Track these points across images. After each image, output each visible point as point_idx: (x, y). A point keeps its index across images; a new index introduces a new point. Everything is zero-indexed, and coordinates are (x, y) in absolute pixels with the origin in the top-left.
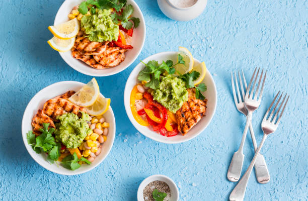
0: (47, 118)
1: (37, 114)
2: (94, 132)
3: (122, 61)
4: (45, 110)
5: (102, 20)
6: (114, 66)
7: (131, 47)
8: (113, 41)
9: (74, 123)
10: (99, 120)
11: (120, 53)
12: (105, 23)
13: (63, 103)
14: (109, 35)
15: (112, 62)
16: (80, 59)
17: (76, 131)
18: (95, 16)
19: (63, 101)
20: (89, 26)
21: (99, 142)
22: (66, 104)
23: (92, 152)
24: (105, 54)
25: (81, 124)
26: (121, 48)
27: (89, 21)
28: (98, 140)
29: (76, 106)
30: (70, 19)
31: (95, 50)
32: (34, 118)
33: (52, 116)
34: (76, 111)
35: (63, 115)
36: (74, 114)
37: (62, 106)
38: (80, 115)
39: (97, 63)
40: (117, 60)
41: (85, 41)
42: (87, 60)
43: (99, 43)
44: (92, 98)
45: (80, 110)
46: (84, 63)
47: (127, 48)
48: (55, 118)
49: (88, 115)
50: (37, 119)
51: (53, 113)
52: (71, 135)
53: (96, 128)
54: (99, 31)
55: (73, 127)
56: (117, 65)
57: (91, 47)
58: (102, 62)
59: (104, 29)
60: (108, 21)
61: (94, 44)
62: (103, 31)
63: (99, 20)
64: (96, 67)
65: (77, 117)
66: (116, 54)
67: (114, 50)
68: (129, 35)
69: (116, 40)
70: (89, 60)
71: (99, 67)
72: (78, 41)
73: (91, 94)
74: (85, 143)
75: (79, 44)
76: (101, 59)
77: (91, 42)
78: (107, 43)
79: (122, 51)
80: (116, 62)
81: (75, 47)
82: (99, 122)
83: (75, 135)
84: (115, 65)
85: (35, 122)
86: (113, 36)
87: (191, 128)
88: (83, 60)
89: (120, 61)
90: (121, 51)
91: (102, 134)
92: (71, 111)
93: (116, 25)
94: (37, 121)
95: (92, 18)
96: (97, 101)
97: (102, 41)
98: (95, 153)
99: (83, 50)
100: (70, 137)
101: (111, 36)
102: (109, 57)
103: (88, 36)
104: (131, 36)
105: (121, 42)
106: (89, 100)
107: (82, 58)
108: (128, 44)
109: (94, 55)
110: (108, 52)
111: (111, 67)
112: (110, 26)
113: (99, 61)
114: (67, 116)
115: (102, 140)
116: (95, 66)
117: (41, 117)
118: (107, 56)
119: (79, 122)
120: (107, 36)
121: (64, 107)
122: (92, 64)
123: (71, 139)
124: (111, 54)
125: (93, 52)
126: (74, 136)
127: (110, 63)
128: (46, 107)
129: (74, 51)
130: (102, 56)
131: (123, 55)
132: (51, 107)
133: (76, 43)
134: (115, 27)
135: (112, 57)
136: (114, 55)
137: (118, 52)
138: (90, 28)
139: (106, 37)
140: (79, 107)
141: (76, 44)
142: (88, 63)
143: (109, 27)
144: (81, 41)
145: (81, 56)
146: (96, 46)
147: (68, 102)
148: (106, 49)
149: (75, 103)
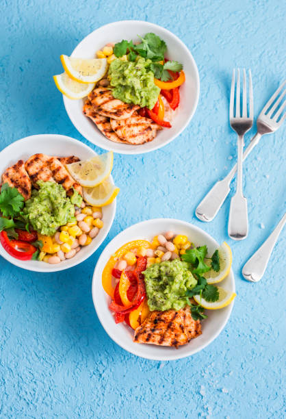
0: (25, 177)
1: (15, 166)
2: (78, 225)
3: (148, 140)
4: (28, 165)
5: (139, 73)
6: (135, 144)
7: (168, 125)
8: (146, 108)
9: (56, 199)
10: (93, 212)
11: (149, 128)
12: (142, 78)
13: (56, 167)
14: (142, 98)
15: (134, 136)
16: (91, 117)
17: (53, 212)
18: (131, 65)
19: (57, 163)
20: (118, 75)
21: (78, 242)
22: (58, 169)
23: (61, 249)
24: (128, 122)
25: (65, 204)
26: (154, 122)
27: (121, 68)
28: (77, 238)
29: (70, 178)
30: (97, 57)
31: (115, 111)
32: (9, 168)
33: (33, 178)
34: (68, 184)
35: (47, 183)
36: (62, 188)
37: (53, 169)
38: (70, 193)
39: (112, 131)
40: (141, 137)
41: (106, 94)
42: (101, 122)
43: (125, 103)
44: (96, 176)
45: (74, 186)
46: (95, 125)
47: (163, 126)
48: (36, 181)
49: (81, 199)
50: (11, 172)
51: (37, 174)
52: (44, 213)
53: (83, 220)
54: (129, 86)
55: (52, 203)
56: (139, 144)
57: (110, 106)
58: (119, 132)
59: (138, 85)
60: (148, 76)
61: (117, 103)
62: (136, 88)
63: (135, 72)
64: (109, 137)
65: (64, 193)
66: (144, 127)
67: (143, 120)
68: (171, 107)
69: (151, 108)
70: (104, 123)
71: (113, 137)
72: (97, 91)
73: (97, 172)
74: (58, 233)
75: (96, 96)
76: (120, 127)
77: (113, 99)
78: (136, 108)
79: (154, 127)
80: (139, 139)
81: (90, 99)
82: (91, 216)
83: (49, 215)
84: (137, 142)
85: (7, 175)
86: (147, 101)
87: (149, 343)
88: (95, 120)
89: (145, 139)
90: (152, 126)
91: (88, 234)
92: (61, 182)
93: (157, 87)
94: (10, 174)
95: (127, 66)
96: (101, 184)
97: (130, 102)
98: (65, 253)
99: (99, 106)
100: (41, 215)
101: (144, 100)
102: (132, 128)
103: (113, 90)
104: (174, 109)
105: (157, 114)
106: (92, 178)
107: (95, 117)
108: (166, 120)
109: (113, 119)
110: (134, 121)
111: (130, 144)
112: (148, 85)
113: (116, 130)
114: (52, 186)
115: (83, 240)
116: (108, 134)
117: (17, 172)
118: (129, 126)
119: (65, 200)
120: (139, 97)
121: (54, 173)
122: (105, 131)
123: (41, 219)
124: (137, 125)
125: (111, 113)
126: (47, 217)
127: (130, 137)
128: (32, 162)
129: (88, 104)
130: (122, 124)
131: (153, 133)
132: (37, 165)
133: (93, 93)
134: (154, 89)
135: (136, 130)
136: (140, 128)
137: (148, 126)
138: (119, 78)
139: (138, 99)
140: (74, 182)
141: (93, 95)
142: (100, 127)
143: (146, 86)
144: (102, 93)
145: (94, 115)
146: (119, 106)
147: (63, 168)
148: (132, 116)
149: (73, 174)
